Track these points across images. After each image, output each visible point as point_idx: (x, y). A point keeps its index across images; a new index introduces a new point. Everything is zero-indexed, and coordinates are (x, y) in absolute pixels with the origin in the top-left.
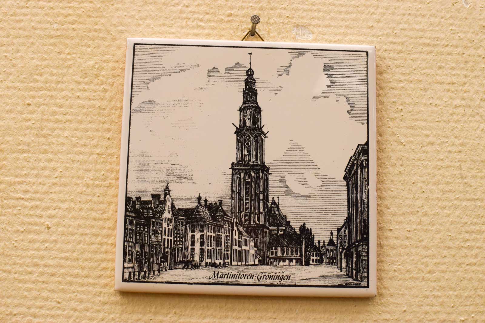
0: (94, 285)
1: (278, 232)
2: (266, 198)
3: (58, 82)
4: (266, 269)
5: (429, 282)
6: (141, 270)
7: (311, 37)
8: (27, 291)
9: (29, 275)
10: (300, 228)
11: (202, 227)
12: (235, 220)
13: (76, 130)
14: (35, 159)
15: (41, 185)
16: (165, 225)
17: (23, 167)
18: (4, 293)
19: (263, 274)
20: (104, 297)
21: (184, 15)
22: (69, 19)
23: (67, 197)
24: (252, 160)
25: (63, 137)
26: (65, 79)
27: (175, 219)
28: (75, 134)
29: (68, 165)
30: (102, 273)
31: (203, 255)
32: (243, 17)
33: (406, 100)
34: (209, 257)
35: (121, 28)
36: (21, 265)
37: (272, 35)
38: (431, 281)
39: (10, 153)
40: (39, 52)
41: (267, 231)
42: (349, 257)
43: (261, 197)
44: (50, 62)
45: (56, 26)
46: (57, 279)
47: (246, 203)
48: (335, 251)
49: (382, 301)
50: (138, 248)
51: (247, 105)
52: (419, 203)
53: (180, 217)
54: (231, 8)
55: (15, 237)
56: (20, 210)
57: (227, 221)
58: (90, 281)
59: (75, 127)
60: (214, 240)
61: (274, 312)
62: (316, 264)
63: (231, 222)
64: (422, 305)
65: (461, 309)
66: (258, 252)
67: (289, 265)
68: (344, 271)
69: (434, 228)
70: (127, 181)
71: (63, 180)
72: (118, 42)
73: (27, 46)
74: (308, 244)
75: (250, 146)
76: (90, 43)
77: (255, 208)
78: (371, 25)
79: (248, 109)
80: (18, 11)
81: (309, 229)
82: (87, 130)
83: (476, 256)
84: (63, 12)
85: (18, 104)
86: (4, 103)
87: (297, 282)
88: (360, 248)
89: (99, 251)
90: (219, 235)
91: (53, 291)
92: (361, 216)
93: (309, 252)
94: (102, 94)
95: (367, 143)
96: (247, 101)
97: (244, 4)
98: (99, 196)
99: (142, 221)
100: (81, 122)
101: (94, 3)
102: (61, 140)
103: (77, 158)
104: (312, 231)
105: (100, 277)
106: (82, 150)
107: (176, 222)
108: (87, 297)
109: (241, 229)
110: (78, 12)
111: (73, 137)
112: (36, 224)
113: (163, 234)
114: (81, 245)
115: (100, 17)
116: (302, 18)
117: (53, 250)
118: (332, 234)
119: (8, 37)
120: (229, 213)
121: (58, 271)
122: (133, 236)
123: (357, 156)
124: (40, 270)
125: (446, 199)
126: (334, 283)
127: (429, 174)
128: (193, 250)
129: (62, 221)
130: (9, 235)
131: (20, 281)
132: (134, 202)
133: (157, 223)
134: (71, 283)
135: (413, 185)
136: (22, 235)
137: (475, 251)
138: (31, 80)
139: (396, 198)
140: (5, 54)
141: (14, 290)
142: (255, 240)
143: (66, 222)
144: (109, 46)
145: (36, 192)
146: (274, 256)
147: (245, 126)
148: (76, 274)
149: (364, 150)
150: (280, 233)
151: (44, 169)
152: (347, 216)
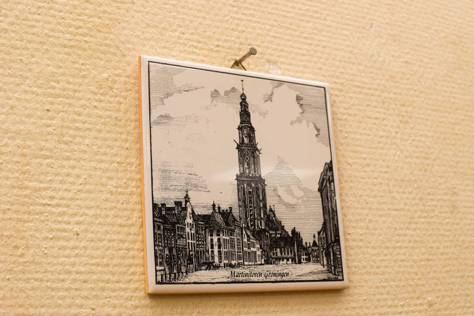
0: (125, 289)
1: (276, 236)
2: (265, 206)
3: (75, 91)
4: (271, 268)
5: (378, 275)
6: (171, 272)
7: (280, 72)
8: (61, 299)
9: (62, 283)
10: (292, 231)
11: (218, 231)
12: (244, 225)
13: (96, 139)
14: (59, 165)
15: (66, 192)
16: (188, 230)
17: (47, 173)
18: (37, 303)
19: (269, 272)
20: (135, 301)
21: (182, 41)
22: (80, 31)
23: (92, 203)
24: (251, 173)
25: (84, 144)
26: (81, 88)
27: (196, 224)
28: (95, 142)
29: (91, 172)
30: (132, 277)
31: (221, 257)
32: (228, 48)
33: (349, 129)
34: (226, 259)
35: (128, 46)
36: (52, 273)
37: (251, 67)
38: (379, 274)
39: (33, 159)
40: (54, 60)
41: (268, 234)
42: (328, 255)
43: (261, 205)
44: (66, 71)
45: (68, 36)
46: (90, 286)
47: (251, 210)
48: (318, 251)
49: (350, 292)
50: (167, 252)
51: (244, 125)
52: (366, 212)
53: (200, 222)
54: (218, 40)
55: (44, 244)
56: (47, 216)
57: (237, 226)
58: (121, 286)
59: (95, 135)
60: (228, 243)
61: (275, 306)
62: (306, 262)
63: (240, 227)
64: (376, 295)
65: (400, 296)
66: (263, 253)
67: (287, 263)
68: (326, 268)
69: (377, 232)
70: (152, 188)
71: (88, 187)
72: (127, 59)
73: (41, 52)
74: (299, 245)
75: (249, 160)
76: (102, 56)
77: (257, 215)
78: (320, 67)
79: (245, 128)
80: (30, 16)
81: (298, 232)
82: (106, 140)
83: (404, 254)
84: (75, 23)
85: (37, 109)
86: (23, 107)
87: (294, 278)
88: (335, 248)
89: (127, 256)
90: (232, 238)
91: (87, 298)
92: (333, 222)
93: (300, 252)
94: (117, 106)
95: (331, 162)
96: (243, 121)
97: (228, 38)
98: (122, 203)
99: (168, 227)
100: (100, 131)
101: (102, 19)
102: (83, 148)
103: (99, 166)
104: (301, 234)
105: (129, 281)
106: (104, 158)
107: (197, 227)
108: (120, 302)
109: (249, 233)
110: (88, 25)
111: (93, 145)
112: (65, 231)
113: (187, 238)
114: (110, 251)
115: (109, 33)
116: (272, 55)
117: (83, 256)
118: (314, 236)
119: (22, 40)
120: (238, 219)
121: (90, 277)
122: (161, 240)
123: (325, 172)
124: (72, 277)
125: (382, 209)
126: (320, 278)
127: (369, 189)
128: (213, 252)
129: (90, 227)
130: (38, 242)
131: (53, 289)
132: (160, 208)
133: (181, 228)
134: (103, 289)
135: (360, 197)
136: (51, 242)
137: (404, 250)
138: (49, 86)
139: (350, 208)
140: (20, 58)
141: (47, 299)
142: (260, 242)
143: (94, 228)
144: (120, 61)
145: (62, 198)
146: (275, 256)
147: (244, 143)
148: (107, 279)
149: (329, 167)
150: (278, 236)
151: (68, 175)
152: (323, 222)
